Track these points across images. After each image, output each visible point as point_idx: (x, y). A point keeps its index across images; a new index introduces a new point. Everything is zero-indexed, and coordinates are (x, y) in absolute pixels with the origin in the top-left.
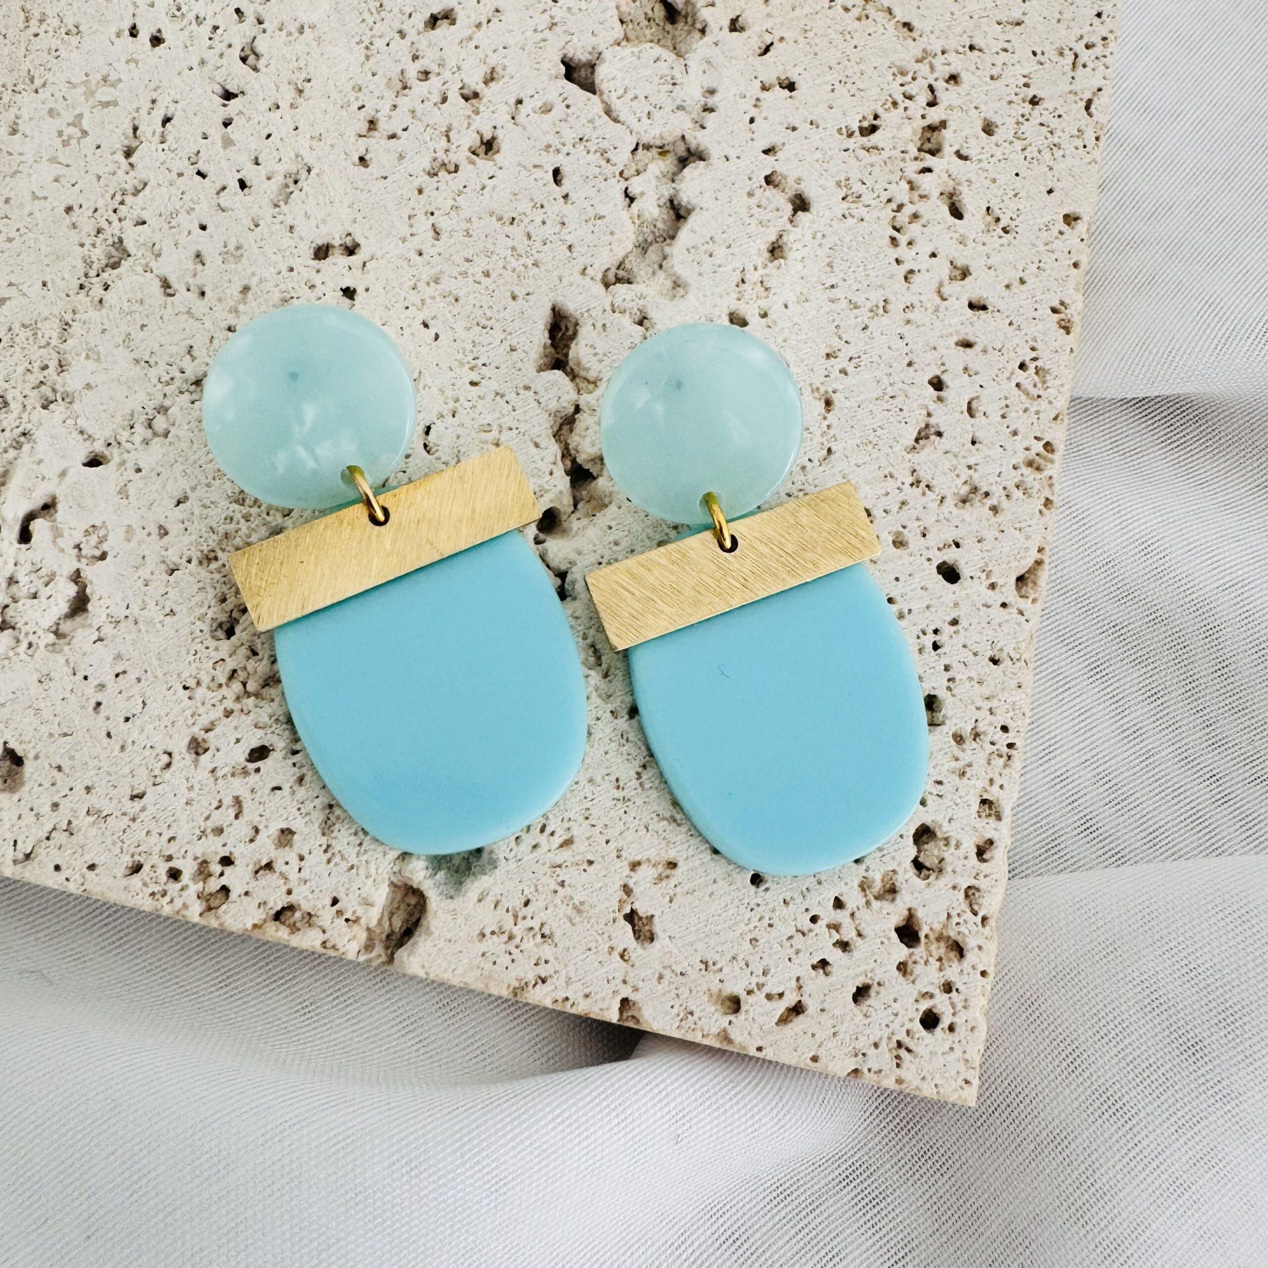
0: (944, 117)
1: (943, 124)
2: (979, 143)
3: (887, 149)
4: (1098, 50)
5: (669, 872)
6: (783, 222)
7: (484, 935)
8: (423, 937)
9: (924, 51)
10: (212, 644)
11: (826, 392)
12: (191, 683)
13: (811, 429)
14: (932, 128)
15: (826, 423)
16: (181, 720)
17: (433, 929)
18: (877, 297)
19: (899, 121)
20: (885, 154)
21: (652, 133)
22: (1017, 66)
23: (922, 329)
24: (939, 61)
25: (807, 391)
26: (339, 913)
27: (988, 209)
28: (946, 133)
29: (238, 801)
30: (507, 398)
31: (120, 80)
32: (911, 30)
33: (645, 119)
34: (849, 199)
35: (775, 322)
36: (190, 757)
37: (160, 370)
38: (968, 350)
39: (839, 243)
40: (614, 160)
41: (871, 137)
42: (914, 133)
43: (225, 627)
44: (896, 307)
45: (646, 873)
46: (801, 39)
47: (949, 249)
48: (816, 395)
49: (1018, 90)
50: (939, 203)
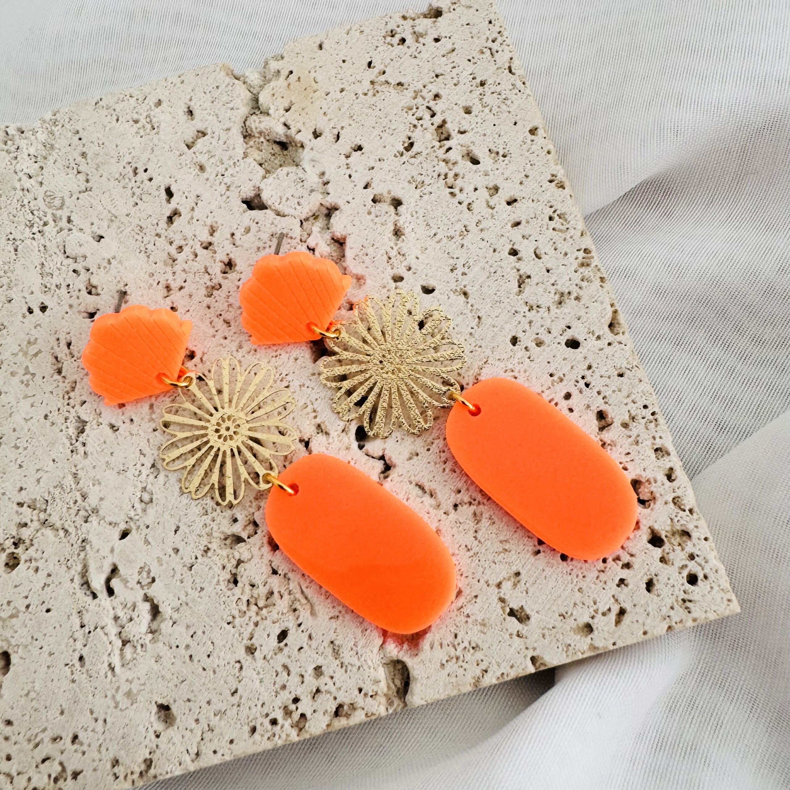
0: (442, 118)
1: (444, 122)
2: (466, 122)
3: (424, 151)
4: (500, 40)
5: (518, 578)
6: (394, 217)
7: (444, 665)
8: (414, 683)
9: (415, 91)
10: (229, 593)
11: (461, 289)
12: (230, 619)
13: (464, 312)
14: (440, 127)
15: (470, 304)
16: (235, 641)
17: (417, 676)
18: (459, 227)
19: (421, 133)
20: (424, 154)
21: (305, 211)
22: (465, 72)
23: (491, 229)
24: (425, 91)
25: (451, 294)
26: (366, 695)
27: (490, 150)
28: (448, 125)
29: (285, 667)
30: (306, 386)
31: (36, 339)
32: (402, 85)
33: (298, 207)
34: (419, 186)
35: (416, 269)
36: (249, 658)
37: (132, 471)
38: (519, 227)
39: (426, 211)
40: (294, 236)
41: (412, 150)
42: (433, 135)
43: (232, 580)
44: (472, 227)
45: (507, 586)
46: (351, 122)
47: (482, 182)
48: (457, 293)
49: (471, 83)
50: (464, 162)
